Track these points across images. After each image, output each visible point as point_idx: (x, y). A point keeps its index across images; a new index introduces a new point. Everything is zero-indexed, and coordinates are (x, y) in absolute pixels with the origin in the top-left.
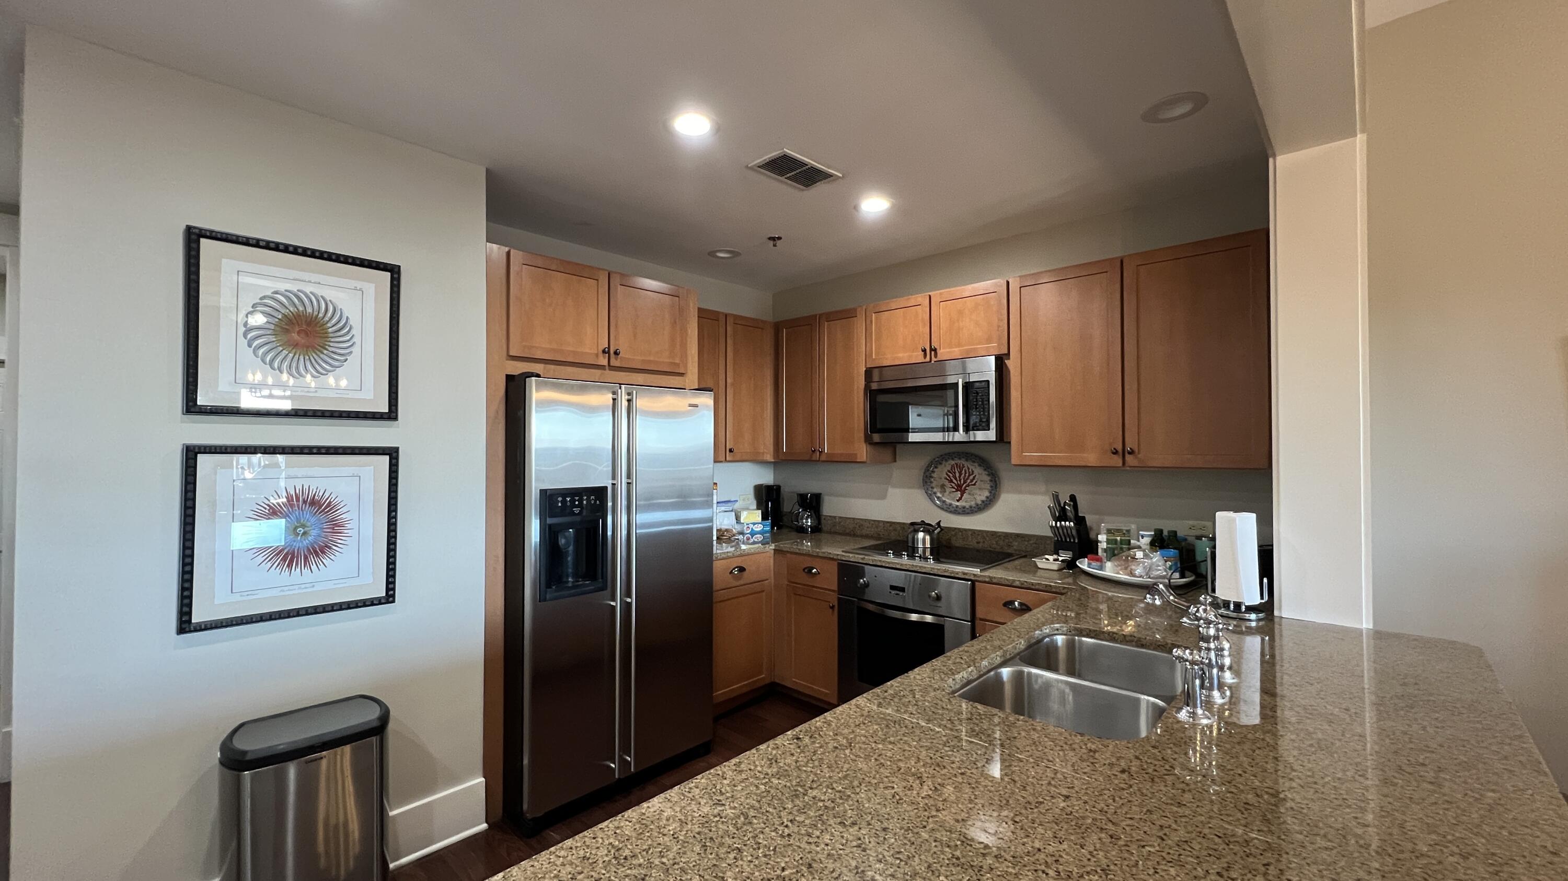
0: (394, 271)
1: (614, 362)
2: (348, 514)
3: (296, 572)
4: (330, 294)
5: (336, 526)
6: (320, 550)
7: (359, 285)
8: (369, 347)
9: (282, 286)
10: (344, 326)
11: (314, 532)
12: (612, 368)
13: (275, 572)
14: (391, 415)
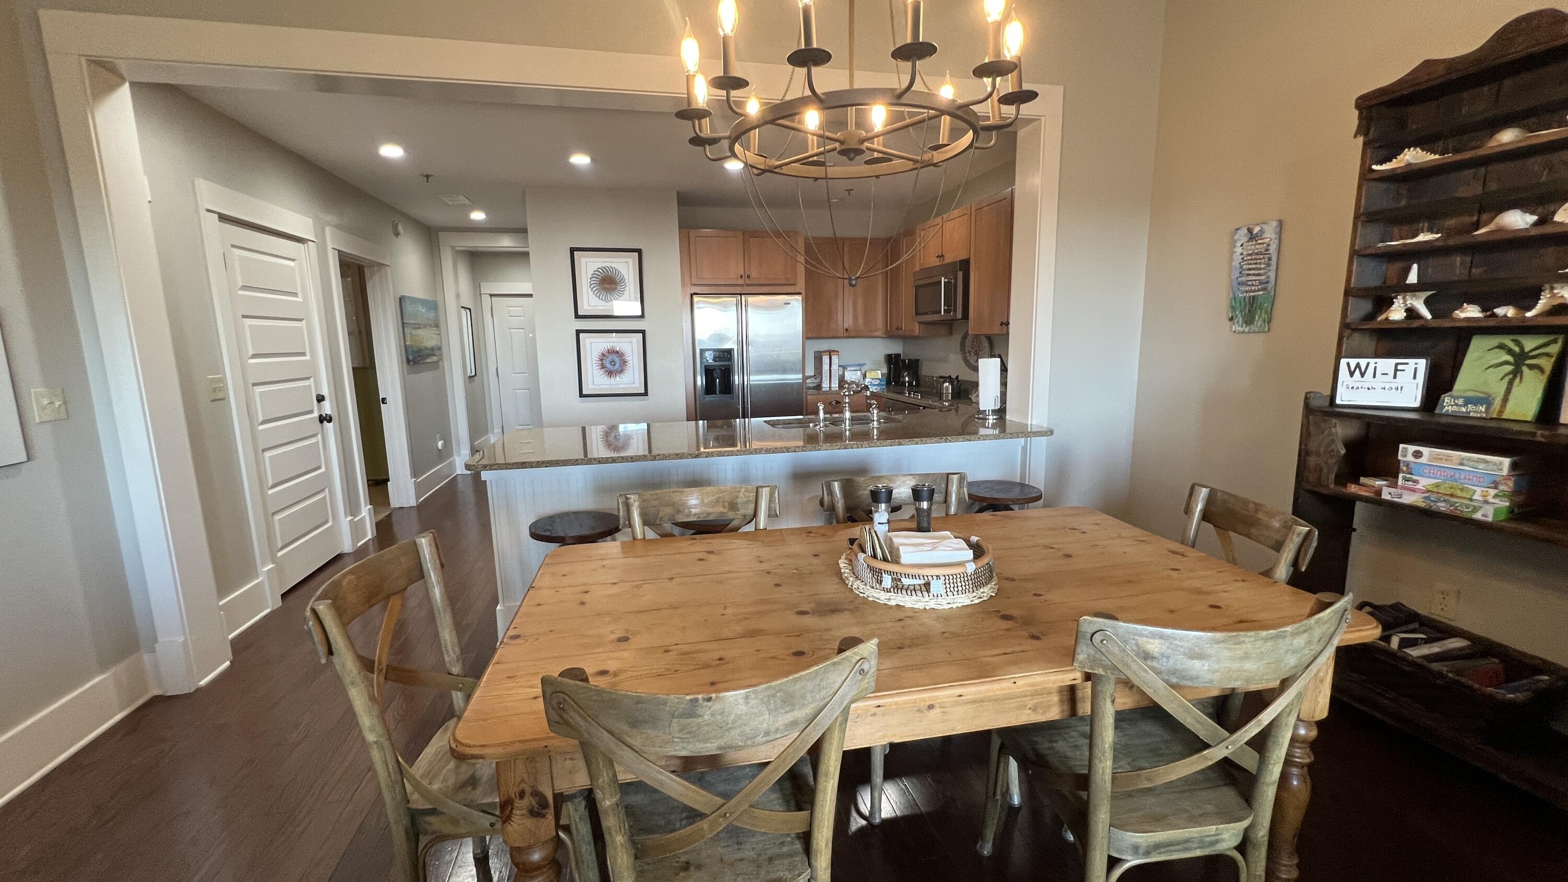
0: (639, 251)
1: (748, 282)
2: (628, 358)
3: (613, 379)
4: (613, 265)
5: (624, 362)
6: (621, 371)
7: (626, 260)
8: (632, 286)
9: (600, 265)
10: (623, 280)
11: (618, 364)
12: (748, 285)
13: (606, 378)
14: (642, 316)
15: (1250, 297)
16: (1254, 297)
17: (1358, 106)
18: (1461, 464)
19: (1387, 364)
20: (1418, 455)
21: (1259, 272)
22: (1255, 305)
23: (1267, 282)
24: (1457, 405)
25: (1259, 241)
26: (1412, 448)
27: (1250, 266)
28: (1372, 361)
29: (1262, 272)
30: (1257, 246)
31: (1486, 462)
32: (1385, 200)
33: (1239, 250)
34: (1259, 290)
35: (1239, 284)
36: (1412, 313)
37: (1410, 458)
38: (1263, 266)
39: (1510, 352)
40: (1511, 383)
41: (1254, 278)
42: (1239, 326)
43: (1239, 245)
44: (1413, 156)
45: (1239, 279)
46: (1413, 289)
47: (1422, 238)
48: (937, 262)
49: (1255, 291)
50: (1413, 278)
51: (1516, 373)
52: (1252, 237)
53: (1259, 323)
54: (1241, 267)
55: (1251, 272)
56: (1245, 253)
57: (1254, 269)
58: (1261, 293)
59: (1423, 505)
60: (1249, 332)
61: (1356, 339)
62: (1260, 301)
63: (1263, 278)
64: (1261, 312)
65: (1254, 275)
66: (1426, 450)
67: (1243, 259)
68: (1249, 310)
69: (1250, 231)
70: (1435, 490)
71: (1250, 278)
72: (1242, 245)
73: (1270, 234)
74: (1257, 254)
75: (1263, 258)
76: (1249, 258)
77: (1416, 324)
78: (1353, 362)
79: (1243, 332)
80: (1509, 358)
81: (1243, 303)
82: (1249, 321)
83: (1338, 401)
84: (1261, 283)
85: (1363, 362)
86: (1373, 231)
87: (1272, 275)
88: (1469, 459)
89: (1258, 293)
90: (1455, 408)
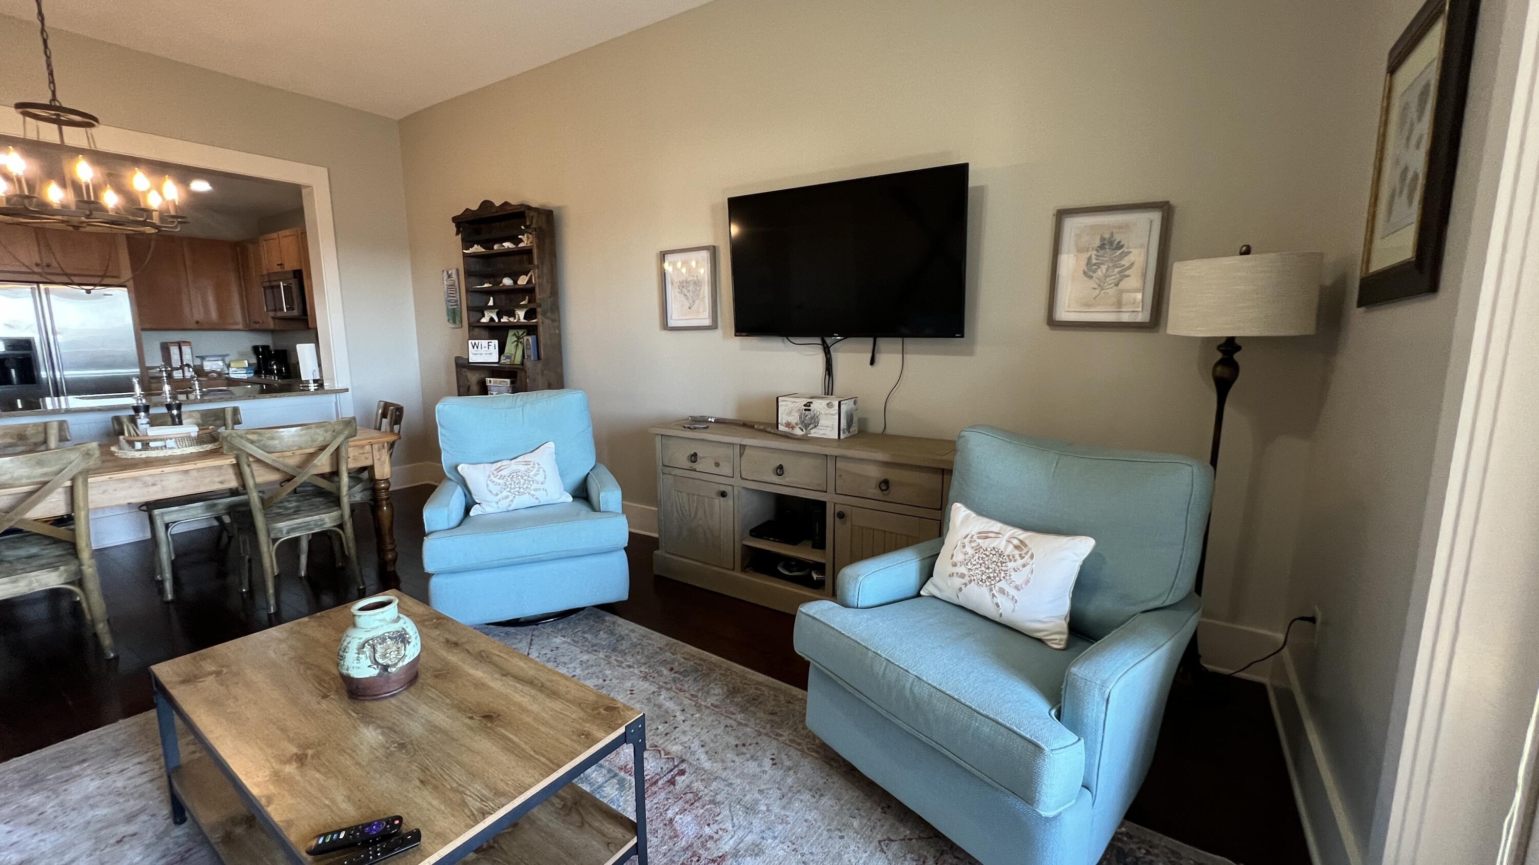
1: (47, 271)
12: (47, 274)
15: (452, 309)
16: (454, 309)
17: (453, 222)
19: (484, 343)
20: (490, 382)
21: (454, 295)
22: (455, 313)
23: (457, 301)
24: (504, 359)
25: (451, 279)
26: (489, 379)
27: (451, 292)
28: (480, 341)
30: (451, 281)
32: (477, 266)
33: (445, 282)
34: (455, 305)
35: (448, 301)
36: (492, 319)
38: (455, 292)
39: (516, 337)
40: (516, 349)
41: (453, 298)
42: (451, 325)
44: (477, 249)
45: (448, 298)
46: (491, 308)
47: (486, 285)
48: (278, 269)
49: (453, 305)
50: (491, 303)
51: (517, 345)
52: (449, 276)
53: (458, 323)
54: (448, 292)
56: (447, 284)
57: (452, 294)
60: (456, 328)
61: (477, 331)
62: (456, 311)
63: (455, 298)
64: (458, 317)
66: (492, 379)
67: (447, 288)
68: (453, 316)
69: (448, 272)
71: (451, 298)
72: (446, 280)
73: (454, 276)
74: (452, 285)
75: (454, 288)
76: (449, 287)
77: (492, 324)
78: (473, 341)
79: (454, 328)
80: (516, 339)
81: (451, 312)
82: (454, 322)
83: (470, 361)
84: (455, 301)
85: (477, 341)
86: (472, 279)
87: (458, 297)
89: (455, 307)
90: (504, 361)
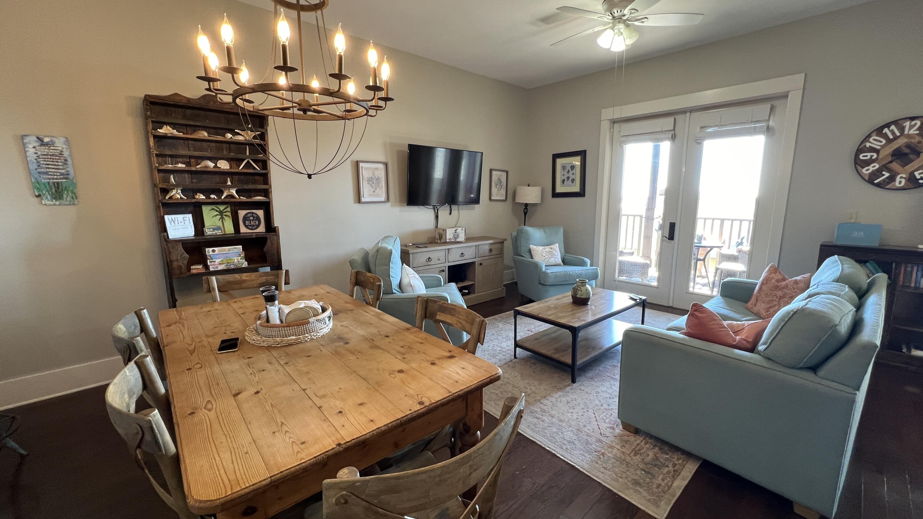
15: (54, 183)
16: (58, 183)
18: (229, 251)
19: (180, 217)
20: (214, 251)
21: (58, 167)
22: (60, 188)
23: (68, 174)
24: (211, 231)
25: (51, 148)
26: (211, 249)
27: (48, 163)
28: (175, 216)
29: (61, 167)
30: (51, 151)
31: (236, 248)
33: (31, 151)
34: (61, 179)
35: (39, 173)
37: (211, 253)
38: (60, 164)
39: (217, 211)
40: (222, 222)
41: (53, 170)
42: (48, 201)
43: (31, 146)
44: (169, 130)
45: (39, 170)
49: (57, 179)
50: (173, 181)
51: (222, 218)
52: (44, 144)
53: (68, 200)
54: (38, 162)
55: (50, 166)
56: (39, 153)
57: (52, 165)
58: (64, 180)
59: (226, 268)
60: (60, 205)
62: (64, 185)
63: (63, 171)
64: (67, 192)
65: (53, 168)
66: (216, 249)
67: (38, 156)
68: (56, 191)
69: (39, 139)
70: (222, 262)
71: (50, 170)
72: (34, 147)
73: (61, 145)
74: (53, 155)
75: (59, 159)
76: (44, 157)
78: (169, 217)
79: (55, 205)
80: (218, 213)
81: (47, 185)
82: (58, 197)
83: (169, 238)
84: (62, 174)
85: (172, 217)
87: (71, 170)
88: (231, 249)
89: (61, 180)
90: (211, 233)
